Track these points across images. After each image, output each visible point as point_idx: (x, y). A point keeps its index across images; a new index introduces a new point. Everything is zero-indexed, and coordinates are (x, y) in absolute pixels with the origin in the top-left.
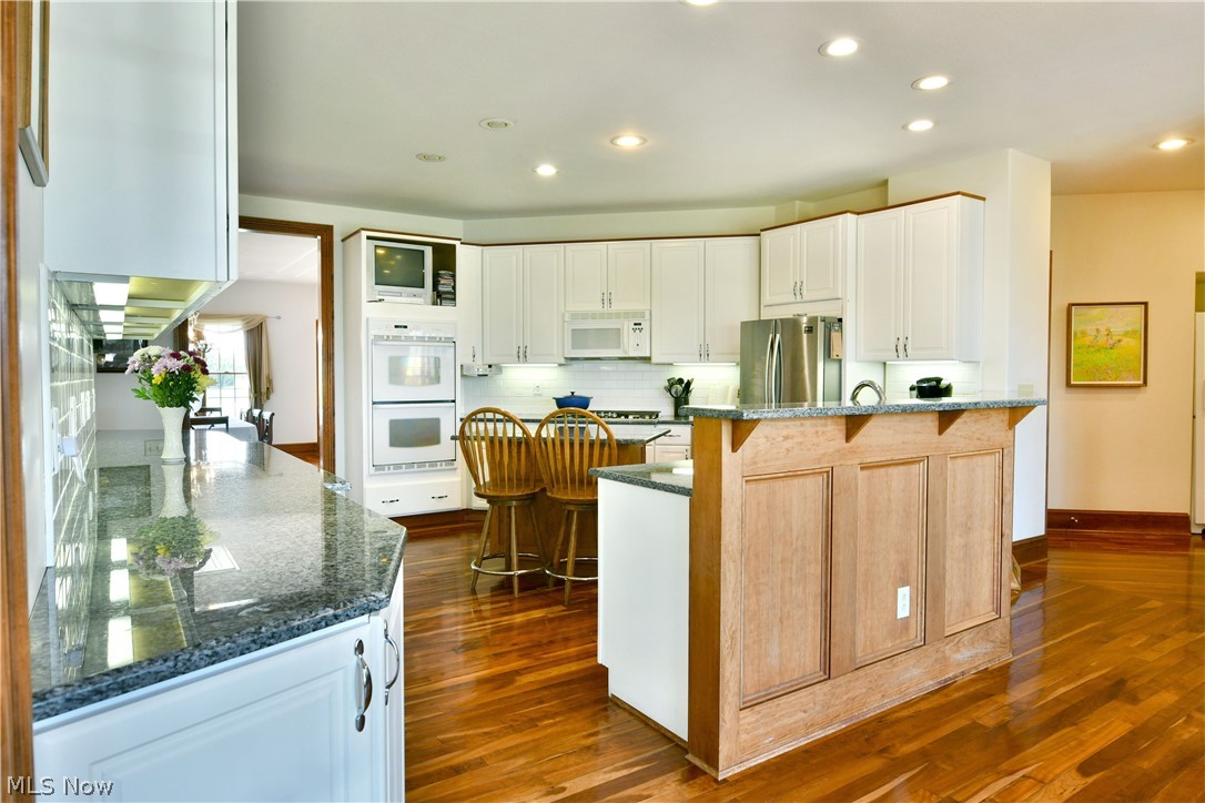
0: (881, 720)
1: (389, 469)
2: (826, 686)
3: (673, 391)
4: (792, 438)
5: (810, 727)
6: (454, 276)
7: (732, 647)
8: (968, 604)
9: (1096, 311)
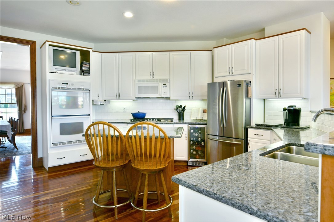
1: (60, 144)
3: (178, 110)
6: (89, 64)
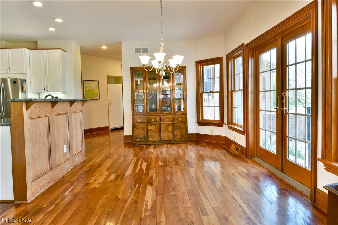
0: (64, 178)
2: (51, 172)
4: (40, 107)
5: (48, 183)
7: (29, 165)
8: (77, 148)
9: (89, 82)
